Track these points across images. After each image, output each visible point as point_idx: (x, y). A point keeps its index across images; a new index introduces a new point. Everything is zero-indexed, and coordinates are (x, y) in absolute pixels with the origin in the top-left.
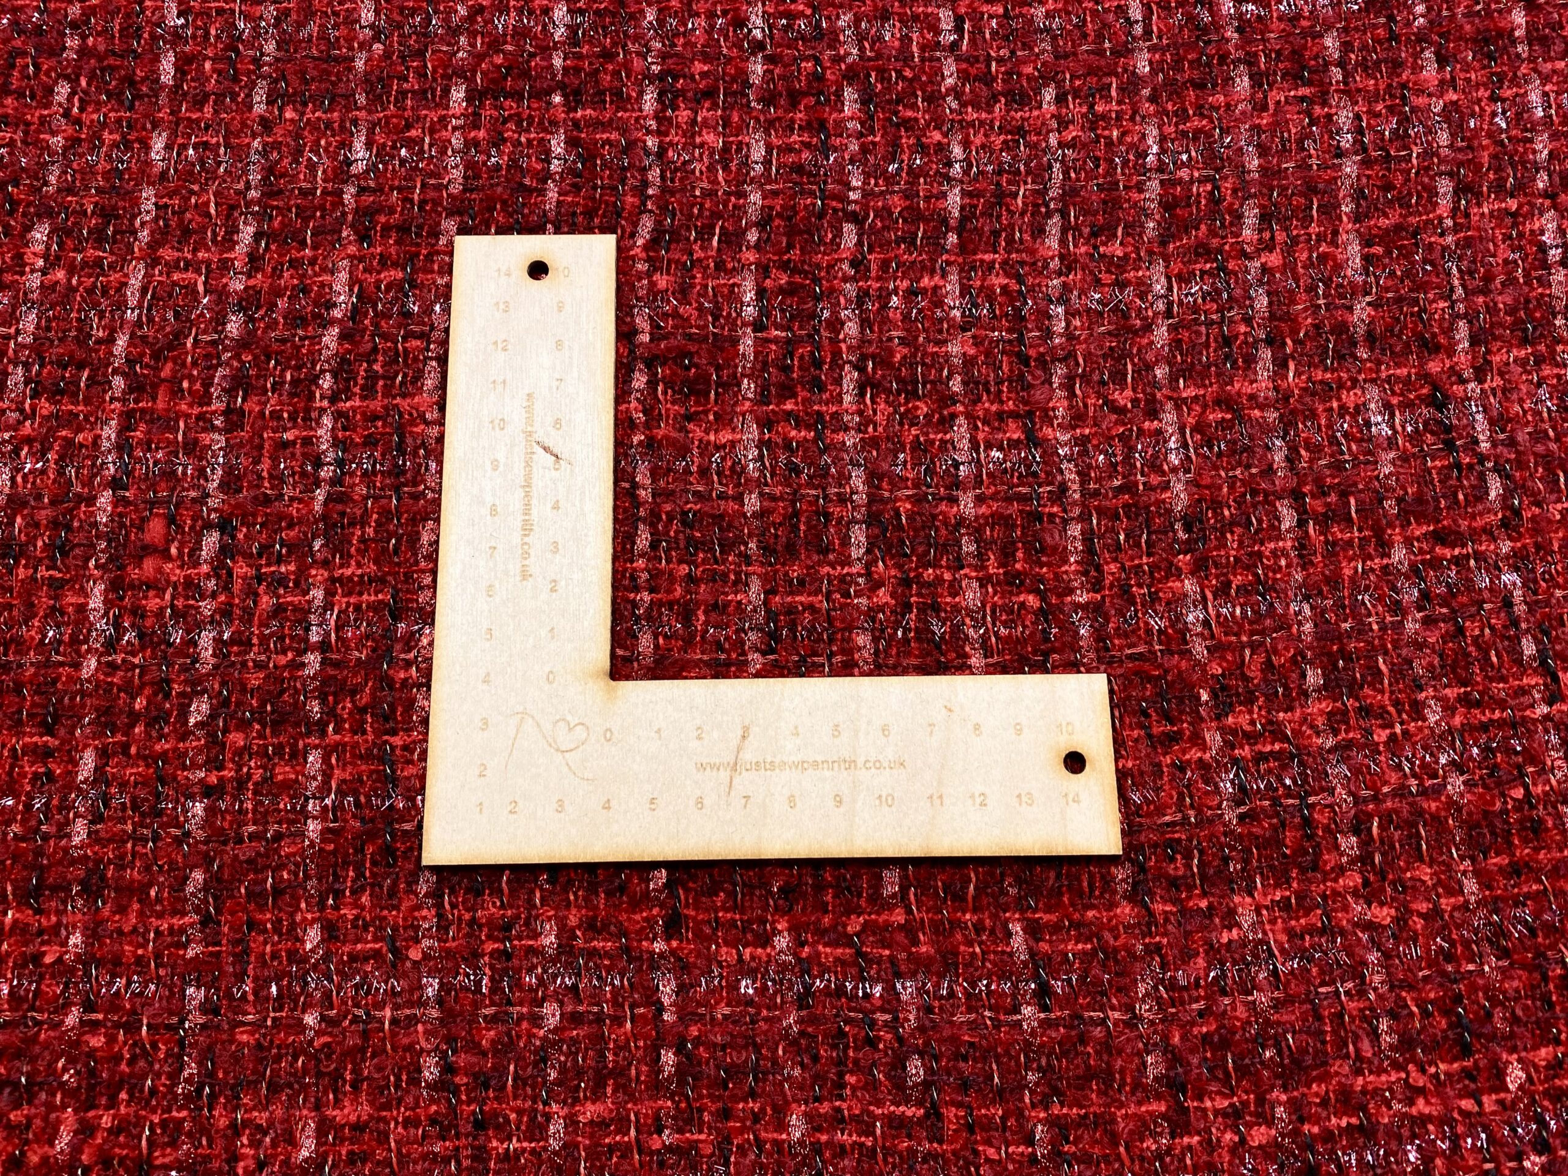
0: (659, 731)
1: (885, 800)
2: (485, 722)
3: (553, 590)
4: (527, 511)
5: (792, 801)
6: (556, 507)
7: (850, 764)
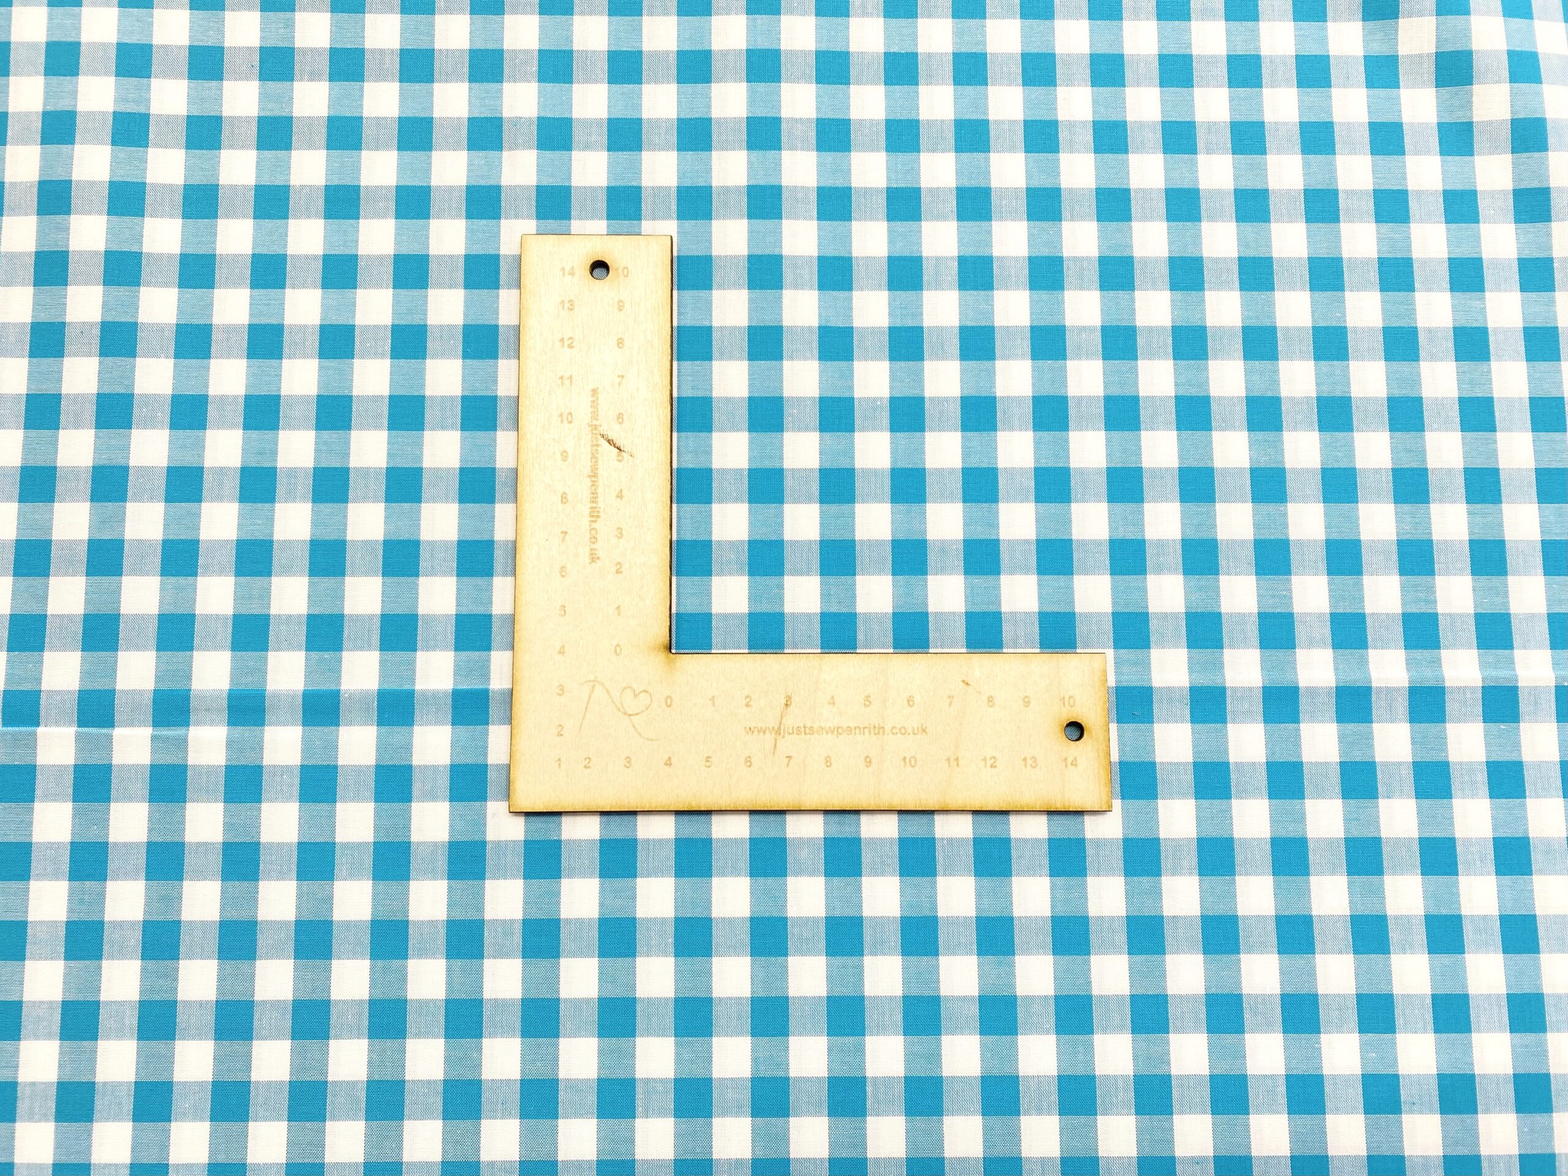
0: (713, 699)
1: (909, 761)
2: (562, 688)
3: (618, 572)
4: (594, 498)
5: (828, 762)
6: (620, 496)
7: (879, 730)
